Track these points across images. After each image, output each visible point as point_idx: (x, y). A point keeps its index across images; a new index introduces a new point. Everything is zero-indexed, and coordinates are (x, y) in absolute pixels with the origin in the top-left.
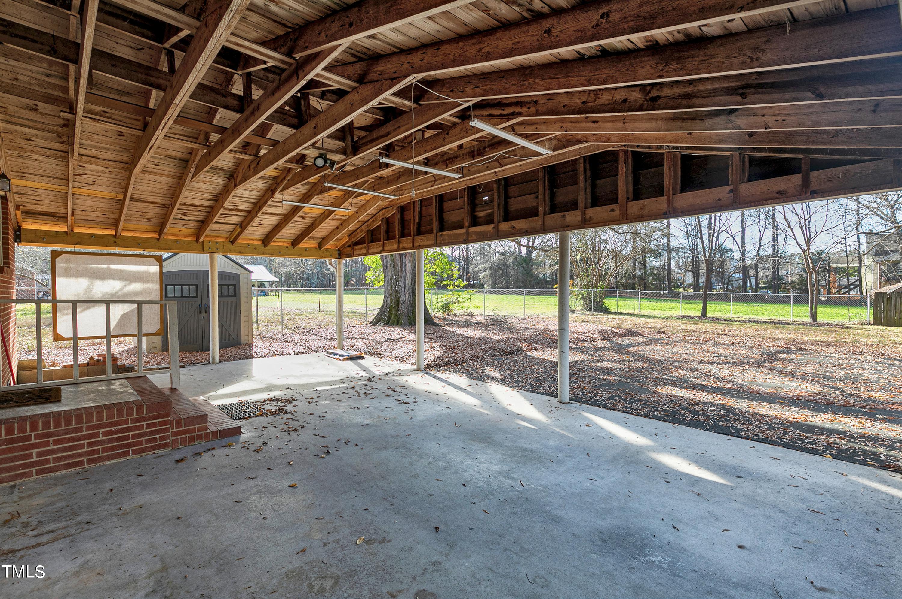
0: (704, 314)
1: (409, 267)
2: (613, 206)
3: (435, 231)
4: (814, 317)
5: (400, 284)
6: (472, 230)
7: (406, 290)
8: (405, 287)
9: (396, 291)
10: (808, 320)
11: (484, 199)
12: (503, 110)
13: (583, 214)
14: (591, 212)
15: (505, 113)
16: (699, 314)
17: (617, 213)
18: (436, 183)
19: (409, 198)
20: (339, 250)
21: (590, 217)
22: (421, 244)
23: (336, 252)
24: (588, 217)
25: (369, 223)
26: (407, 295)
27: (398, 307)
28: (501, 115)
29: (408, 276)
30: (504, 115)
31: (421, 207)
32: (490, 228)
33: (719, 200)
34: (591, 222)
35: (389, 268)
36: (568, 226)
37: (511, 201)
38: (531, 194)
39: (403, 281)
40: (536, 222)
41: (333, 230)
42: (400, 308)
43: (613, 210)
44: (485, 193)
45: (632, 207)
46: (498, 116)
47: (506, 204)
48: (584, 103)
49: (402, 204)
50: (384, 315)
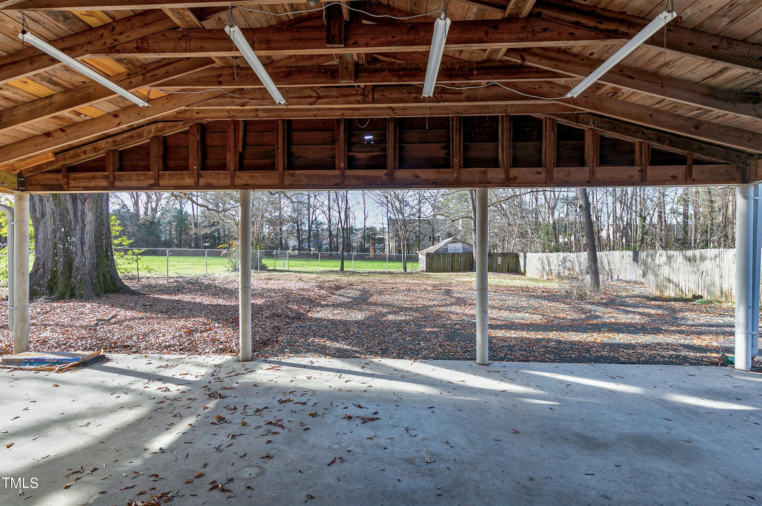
0: (342, 269)
1: (90, 217)
2: (539, 169)
3: (281, 167)
4: (405, 268)
5: (73, 239)
6: (349, 172)
7: (86, 248)
8: (83, 244)
9: (67, 251)
10: (402, 270)
11: (367, 138)
12: (601, 23)
13: (507, 173)
14: (515, 172)
15: (603, 27)
16: (338, 269)
17: (543, 176)
18: (320, 101)
19: (226, 114)
20: (20, 175)
21: (515, 177)
22: (250, 182)
23: (15, 179)
24: (511, 176)
25: (119, 138)
26: (87, 254)
27: (70, 271)
28: (595, 29)
29: (88, 228)
30: (600, 30)
31: (245, 131)
32: (381, 173)
33: (632, 176)
34: (516, 181)
35: (48, 216)
36: (489, 183)
37: (409, 147)
38: (436, 143)
39: (78, 236)
40: (445, 174)
41: (33, 137)
42: (74, 274)
43: (539, 173)
44: (368, 131)
45: (558, 172)
46: (590, 27)
47: (401, 149)
48: (714, 47)
49: (205, 121)
50: (39, 285)
